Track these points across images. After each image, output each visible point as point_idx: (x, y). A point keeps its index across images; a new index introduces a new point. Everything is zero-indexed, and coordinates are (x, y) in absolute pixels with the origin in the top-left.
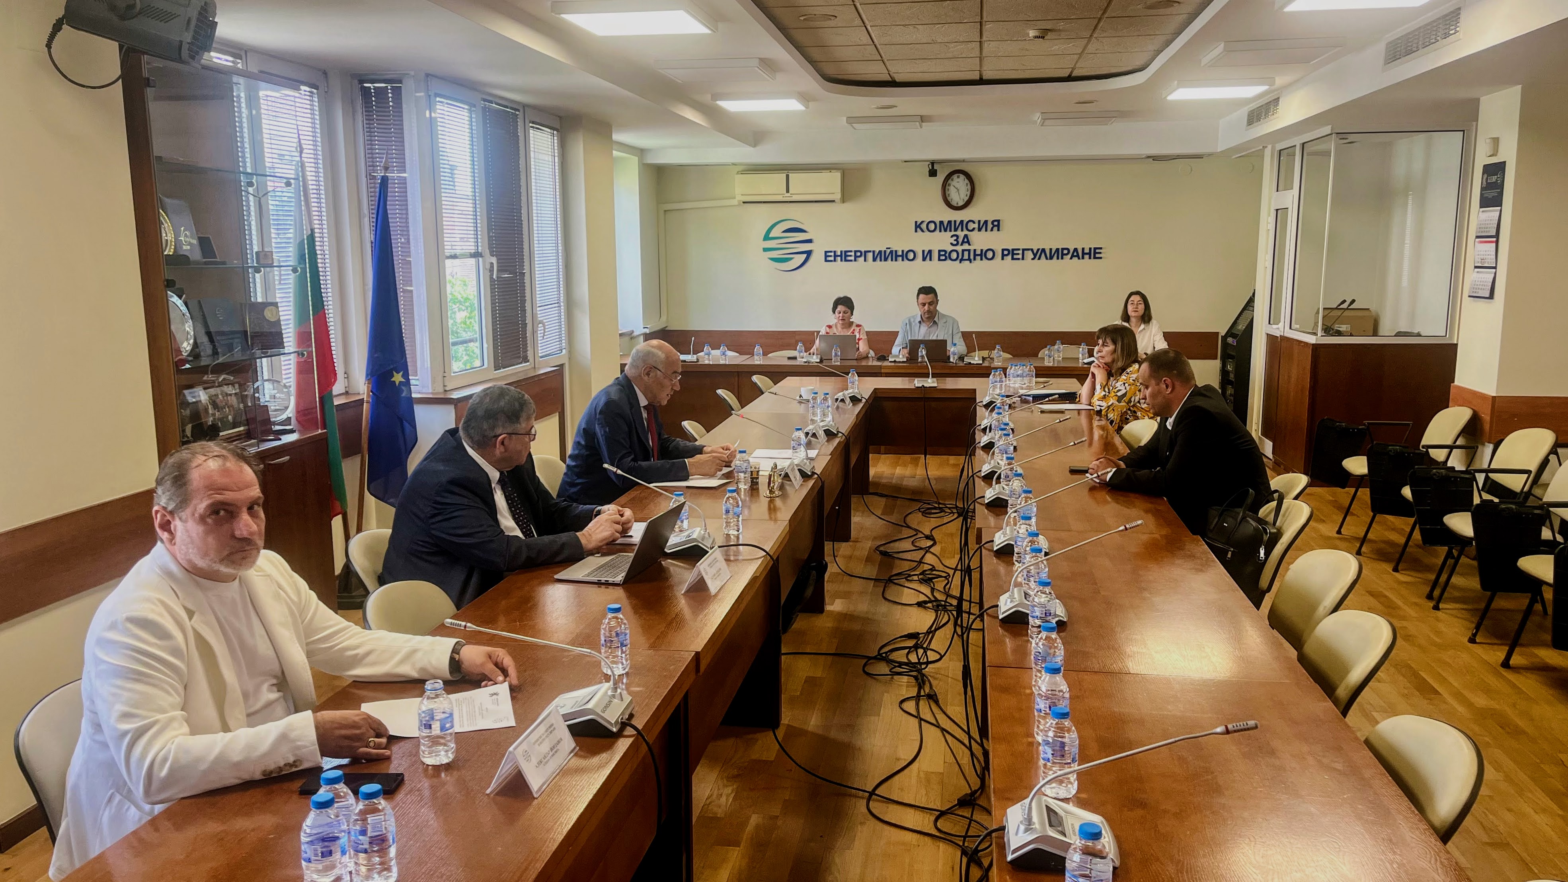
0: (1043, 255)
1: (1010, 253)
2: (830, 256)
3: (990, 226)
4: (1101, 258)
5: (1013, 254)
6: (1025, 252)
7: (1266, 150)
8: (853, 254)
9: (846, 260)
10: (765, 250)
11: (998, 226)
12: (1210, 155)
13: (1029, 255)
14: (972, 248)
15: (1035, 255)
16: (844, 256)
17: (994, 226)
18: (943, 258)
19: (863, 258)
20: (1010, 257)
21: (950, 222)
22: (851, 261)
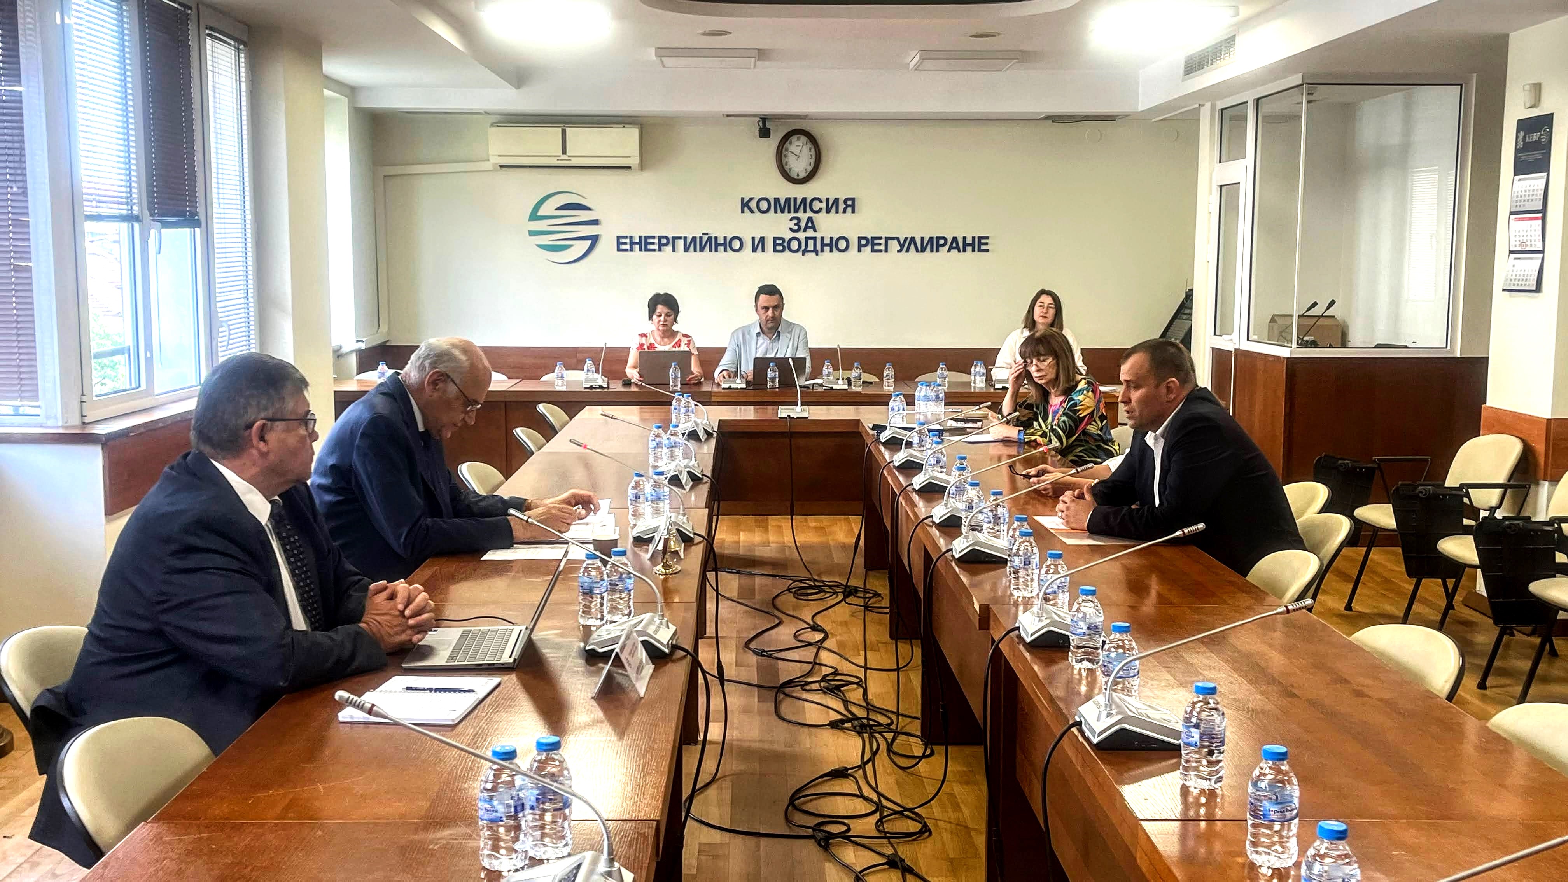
0: (912, 246)
1: (869, 243)
2: (625, 244)
3: (842, 206)
4: (987, 251)
5: (873, 245)
6: (889, 242)
7: (1202, 109)
8: (656, 241)
9: (647, 250)
10: (532, 233)
11: (853, 206)
12: (1126, 116)
13: (894, 246)
14: (818, 235)
15: (902, 246)
16: (645, 244)
17: (847, 206)
18: (779, 248)
19: (670, 247)
20: (869, 248)
21: (788, 200)
22: (654, 250)
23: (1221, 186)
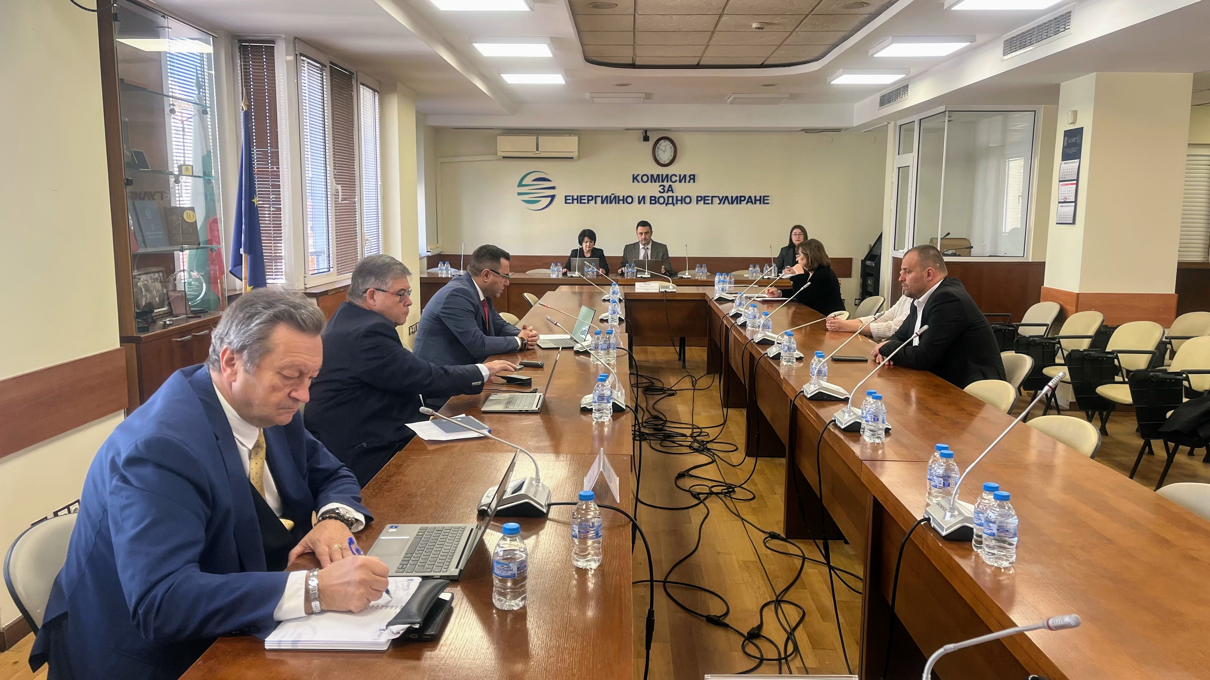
0: (726, 201)
2: (568, 200)
3: (688, 179)
4: (768, 203)
5: (705, 200)
6: (714, 198)
7: (889, 125)
8: (586, 198)
9: (581, 203)
10: (519, 194)
11: (694, 179)
12: (847, 129)
13: (716, 201)
14: (674, 195)
15: (721, 201)
16: (580, 200)
17: (691, 179)
18: (653, 202)
19: (594, 201)
20: (702, 202)
21: (658, 175)
22: (585, 203)
23: (899, 168)
